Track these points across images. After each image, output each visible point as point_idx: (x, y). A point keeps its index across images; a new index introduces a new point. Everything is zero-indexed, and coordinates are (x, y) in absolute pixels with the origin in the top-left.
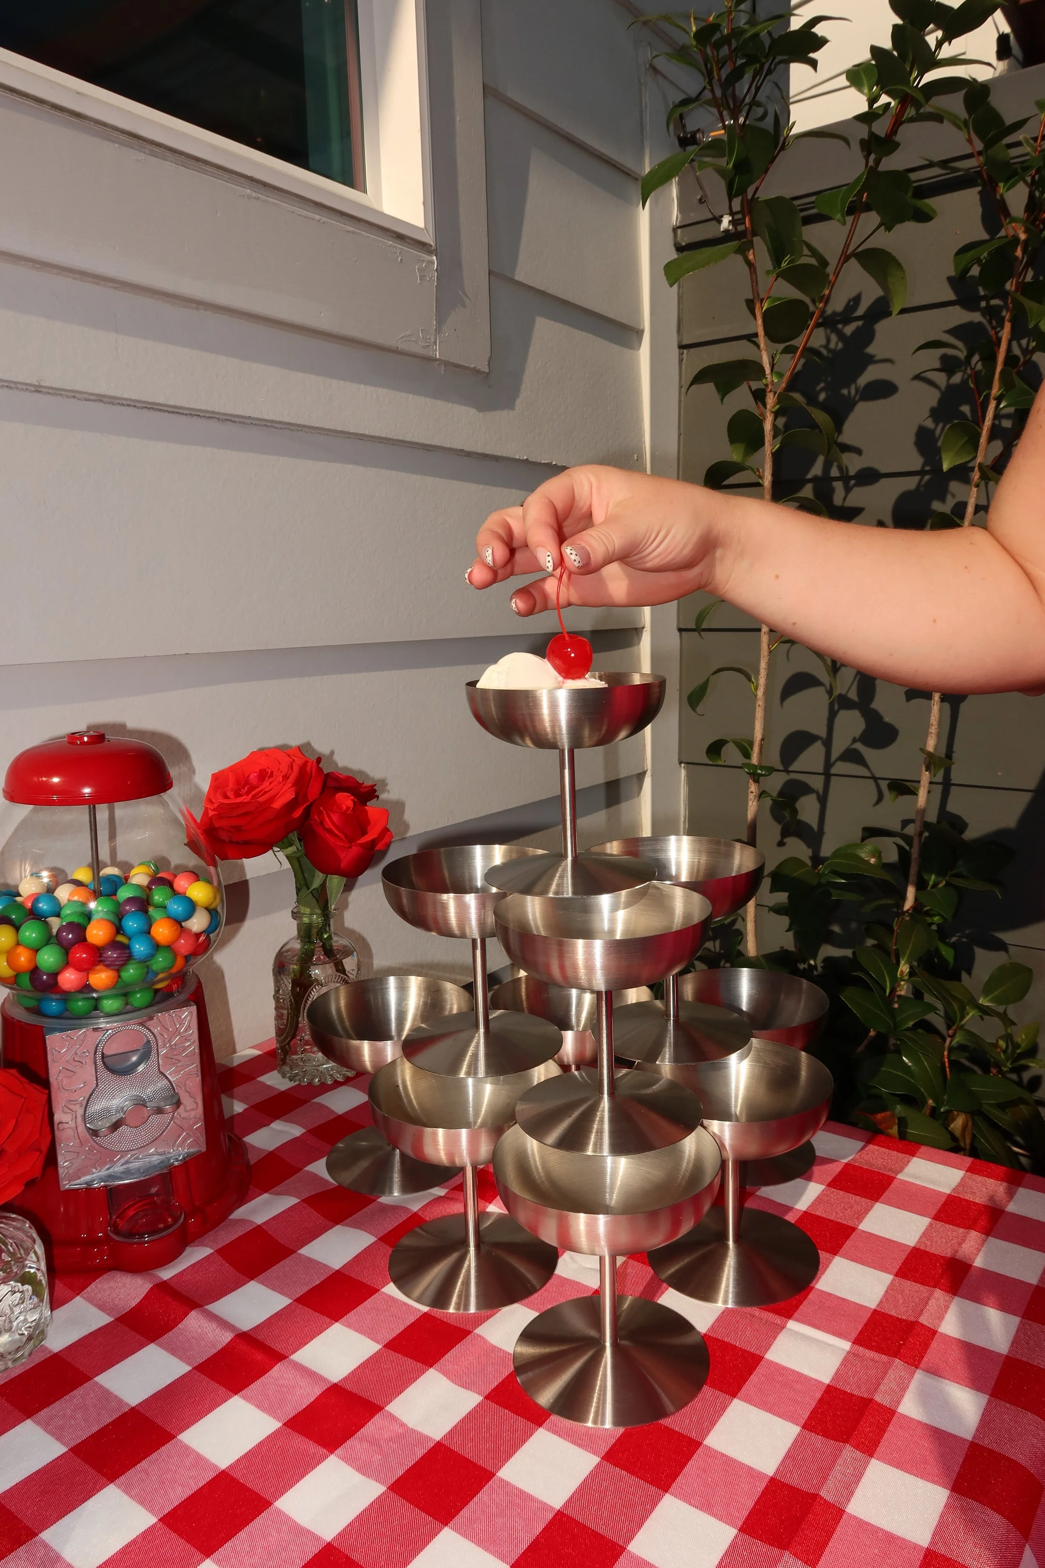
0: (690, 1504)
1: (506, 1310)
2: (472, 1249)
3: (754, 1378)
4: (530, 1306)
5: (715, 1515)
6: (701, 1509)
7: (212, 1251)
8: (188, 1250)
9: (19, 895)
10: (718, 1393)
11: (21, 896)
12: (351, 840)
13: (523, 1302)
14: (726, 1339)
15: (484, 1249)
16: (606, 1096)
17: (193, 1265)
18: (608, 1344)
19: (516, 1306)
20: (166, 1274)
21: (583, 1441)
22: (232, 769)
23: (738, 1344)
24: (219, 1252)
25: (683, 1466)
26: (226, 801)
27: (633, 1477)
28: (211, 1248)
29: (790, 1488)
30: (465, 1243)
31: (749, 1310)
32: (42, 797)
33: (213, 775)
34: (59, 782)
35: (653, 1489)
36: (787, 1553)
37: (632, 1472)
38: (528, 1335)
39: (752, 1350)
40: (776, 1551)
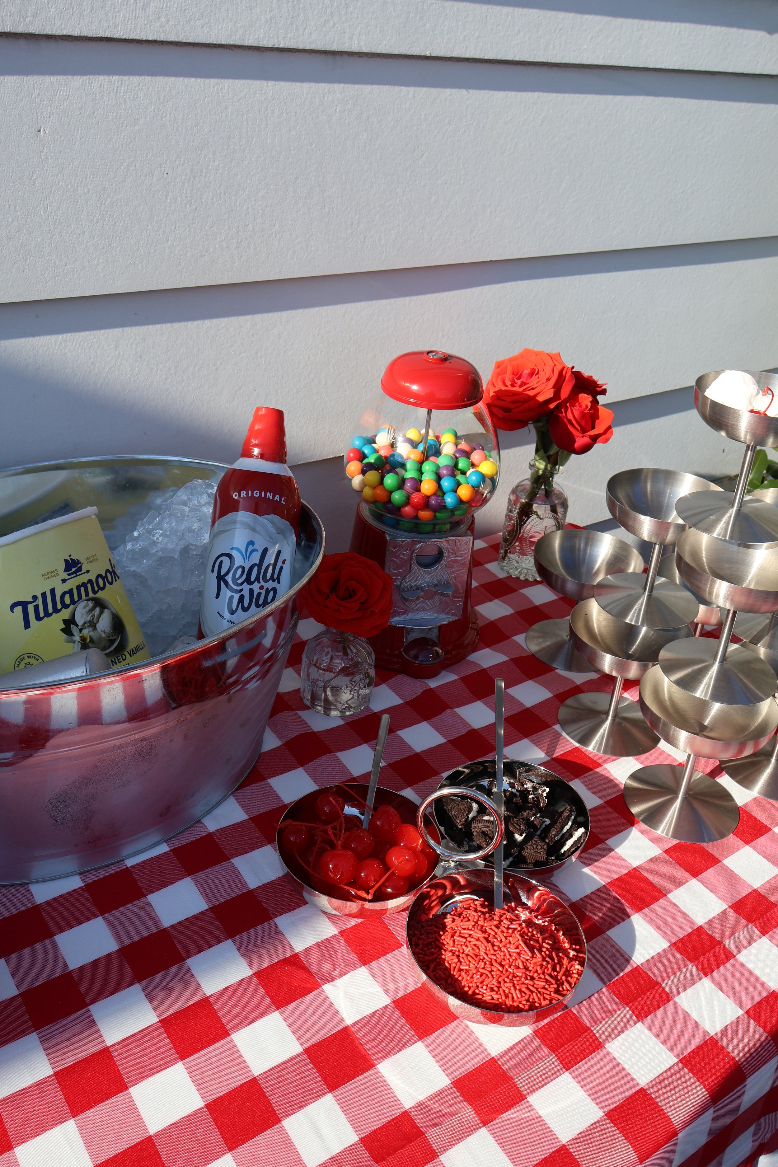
0: (706, 887)
1: (624, 759)
2: (610, 718)
3: (762, 838)
4: (639, 761)
5: (718, 896)
6: (711, 891)
7: (458, 678)
8: (443, 673)
9: (375, 443)
10: (738, 839)
11: (376, 443)
12: (584, 431)
13: (635, 757)
14: (752, 813)
15: (617, 720)
16: (717, 663)
17: (447, 683)
18: (680, 796)
19: (630, 758)
20: (433, 684)
21: (656, 840)
22: (511, 360)
23: (758, 818)
24: (461, 679)
25: (707, 868)
26: (504, 388)
27: (678, 866)
28: (457, 675)
29: (764, 897)
30: (607, 713)
31: (771, 801)
32: (404, 398)
33: (497, 362)
34: (418, 390)
35: (687, 874)
36: (751, 925)
37: (678, 863)
38: (634, 776)
39: (766, 824)
40: (746, 922)
